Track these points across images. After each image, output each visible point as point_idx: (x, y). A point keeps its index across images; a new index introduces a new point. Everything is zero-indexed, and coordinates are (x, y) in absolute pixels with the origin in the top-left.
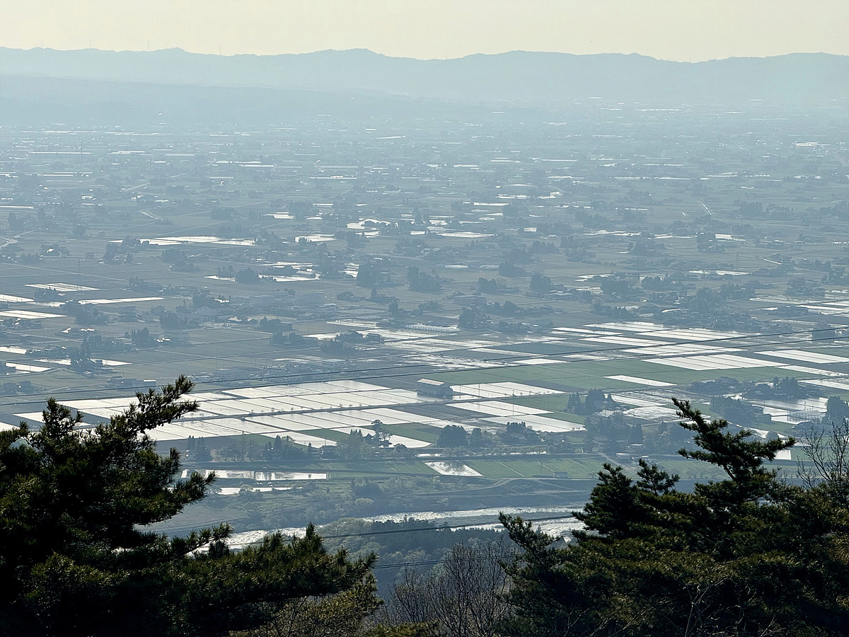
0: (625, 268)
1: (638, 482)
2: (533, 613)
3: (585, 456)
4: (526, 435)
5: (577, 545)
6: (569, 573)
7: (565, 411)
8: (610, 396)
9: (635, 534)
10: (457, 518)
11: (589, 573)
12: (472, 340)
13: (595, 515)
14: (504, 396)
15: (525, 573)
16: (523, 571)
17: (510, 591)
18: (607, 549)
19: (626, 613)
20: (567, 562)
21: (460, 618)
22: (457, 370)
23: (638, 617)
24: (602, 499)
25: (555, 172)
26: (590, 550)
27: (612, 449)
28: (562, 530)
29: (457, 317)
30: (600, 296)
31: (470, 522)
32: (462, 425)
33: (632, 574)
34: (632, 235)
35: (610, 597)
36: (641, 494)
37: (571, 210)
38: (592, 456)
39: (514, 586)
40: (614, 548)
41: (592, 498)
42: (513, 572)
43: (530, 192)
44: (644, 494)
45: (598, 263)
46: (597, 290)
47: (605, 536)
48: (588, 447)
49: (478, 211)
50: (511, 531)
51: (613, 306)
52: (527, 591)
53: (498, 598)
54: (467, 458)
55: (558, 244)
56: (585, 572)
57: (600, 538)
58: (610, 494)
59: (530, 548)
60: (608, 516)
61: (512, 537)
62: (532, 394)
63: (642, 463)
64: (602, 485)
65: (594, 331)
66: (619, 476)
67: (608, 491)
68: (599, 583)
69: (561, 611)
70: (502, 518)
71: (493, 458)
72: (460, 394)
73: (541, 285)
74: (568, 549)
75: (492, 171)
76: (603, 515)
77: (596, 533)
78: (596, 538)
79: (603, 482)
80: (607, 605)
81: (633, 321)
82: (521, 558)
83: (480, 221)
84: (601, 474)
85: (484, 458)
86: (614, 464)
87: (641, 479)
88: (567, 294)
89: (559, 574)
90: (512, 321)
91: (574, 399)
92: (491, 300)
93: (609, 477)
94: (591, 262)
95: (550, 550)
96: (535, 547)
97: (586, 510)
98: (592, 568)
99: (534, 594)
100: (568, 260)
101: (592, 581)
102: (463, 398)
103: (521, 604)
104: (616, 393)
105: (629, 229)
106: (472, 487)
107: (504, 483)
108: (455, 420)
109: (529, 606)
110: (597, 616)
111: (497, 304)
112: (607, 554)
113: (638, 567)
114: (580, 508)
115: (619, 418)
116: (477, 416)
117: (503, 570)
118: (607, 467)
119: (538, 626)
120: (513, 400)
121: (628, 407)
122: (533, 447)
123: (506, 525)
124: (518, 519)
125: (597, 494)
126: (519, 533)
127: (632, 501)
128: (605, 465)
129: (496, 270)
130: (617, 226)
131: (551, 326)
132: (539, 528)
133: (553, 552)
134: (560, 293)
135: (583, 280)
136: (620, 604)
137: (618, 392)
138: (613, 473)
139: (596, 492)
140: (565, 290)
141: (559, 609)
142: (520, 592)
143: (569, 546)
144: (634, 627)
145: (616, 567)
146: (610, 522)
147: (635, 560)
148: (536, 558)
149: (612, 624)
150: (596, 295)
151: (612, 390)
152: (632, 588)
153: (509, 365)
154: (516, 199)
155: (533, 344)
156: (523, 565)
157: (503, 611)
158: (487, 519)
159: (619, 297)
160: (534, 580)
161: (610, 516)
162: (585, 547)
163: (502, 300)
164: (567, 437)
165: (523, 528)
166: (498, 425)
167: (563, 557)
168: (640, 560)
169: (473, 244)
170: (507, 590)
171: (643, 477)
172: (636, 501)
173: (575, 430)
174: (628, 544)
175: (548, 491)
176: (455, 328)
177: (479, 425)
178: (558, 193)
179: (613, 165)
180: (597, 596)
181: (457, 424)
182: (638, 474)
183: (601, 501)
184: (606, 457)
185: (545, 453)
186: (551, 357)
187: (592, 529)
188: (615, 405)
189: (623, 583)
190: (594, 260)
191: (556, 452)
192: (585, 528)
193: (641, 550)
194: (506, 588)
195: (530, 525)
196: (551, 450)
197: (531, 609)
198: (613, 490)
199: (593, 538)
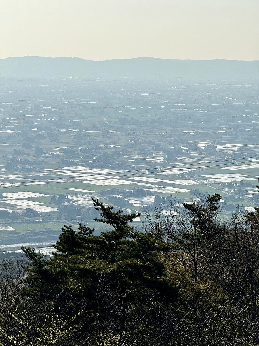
0: (73, 144)
1: (78, 232)
2: (35, 286)
3: (58, 221)
4: (34, 213)
5: (54, 258)
6: (50, 270)
7: (50, 203)
8: (68, 197)
9: (77, 253)
10: (6, 248)
12: (11, 175)
13: (60, 246)
14: (25, 197)
15: (32, 270)
16: (31, 269)
17: (26, 278)
18: (66, 259)
19: (73, 285)
20: (50, 265)
21: (6, 289)
22: (5, 187)
23: (78, 287)
24: (64, 239)
25: (44, 106)
26: (59, 260)
27: (69, 218)
28: (49, 251)
29: (5, 165)
30: (63, 156)
31: (11, 249)
32: (7, 209)
33: (76, 269)
34: (76, 131)
35: (67, 279)
36: (79, 237)
37: (51, 121)
38: (60, 221)
39: (27, 276)
40: (68, 259)
41: (59, 239)
42: (27, 270)
43: (34, 114)
44: (80, 237)
45: (62, 143)
46: (62, 154)
47: (65, 254)
48: (59, 218)
49: (13, 121)
50: (26, 253)
51: (68, 160)
52: (33, 278)
53: (21, 281)
54: (9, 223)
55: (46, 135)
56: (57, 269)
57: (63, 255)
58: (67, 237)
59: (34, 260)
60: (66, 246)
61: (27, 256)
62: (36, 196)
63: (80, 224)
64: (63, 233)
65: (61, 170)
66: (70, 230)
67: (66, 236)
68: (62, 273)
69: (47, 285)
70: (22, 248)
71: (20, 223)
72: (6, 197)
73: (39, 152)
74: (50, 260)
75: (18, 105)
76: (64, 245)
77: (61, 253)
78: (61, 255)
79: (64, 232)
80: (66, 282)
81: (77, 166)
82: (30, 264)
83: (14, 126)
84: (63, 229)
85: (16, 223)
86: (69, 224)
87: (79, 231)
88: (50, 155)
89: (46, 270)
90: (27, 167)
91: (53, 199)
92: (19, 158)
93: (66, 230)
94: (59, 142)
95: (42, 261)
96: (36, 259)
97: (57, 244)
98: (60, 267)
99: (36, 279)
100: (50, 141)
101: (60, 273)
102: (8, 198)
103: (31, 283)
104: (70, 195)
105: (74, 129)
106: (11, 235)
107: (25, 233)
108: (4, 208)
109: (34, 284)
110: (61, 287)
111: (21, 160)
112: (65, 262)
113: (78, 267)
114: (54, 242)
115: (71, 206)
116: (14, 206)
117: (23, 269)
118: (65, 226)
119: (38, 292)
120: (28, 199)
121: (75, 201)
122: (37, 218)
123: (24, 251)
124: (29, 248)
125: (61, 237)
126: (29, 254)
127: (75, 240)
128: (65, 225)
129: (20, 146)
130: (70, 127)
131: (44, 168)
132: (40, 251)
133: (44, 261)
134: (47, 155)
135: (56, 150)
136: (71, 282)
137: (72, 195)
138: (68, 228)
139: (61, 236)
140: (49, 154)
141: (46, 284)
142: (30, 278)
143: (50, 258)
144: (77, 291)
145: (69, 267)
146: (67, 248)
147: (77, 264)
148: (37, 264)
149: (68, 290)
150: (62, 156)
151: (69, 194)
152: (76, 275)
153: (26, 185)
154: (29, 117)
155: (36, 176)
156: (31, 267)
157: (23, 286)
158: (17, 248)
159: (71, 156)
160: (36, 273)
161: (67, 246)
162: (57, 259)
163: (23, 158)
164: (50, 213)
165: (31, 252)
166: (22, 209)
167: (48, 263)
168: (79, 263)
169: (11, 135)
170: (25, 277)
171: (80, 230)
172: (77, 240)
173: (54, 211)
174: (74, 257)
175: (43, 236)
176: (4, 170)
177: (14, 209)
178: (45, 114)
179: (68, 103)
180: (62, 279)
181: (5, 209)
182: (78, 228)
183: (63, 240)
184: (67, 221)
185: (41, 220)
186: (43, 181)
187: (60, 251)
188: (70, 200)
189: (72, 273)
190: (61, 141)
191: (46, 220)
192: (57, 251)
193: (79, 259)
194: (25, 276)
195: (34, 251)
196: (44, 219)
198: (68, 235)
199: (60, 255)
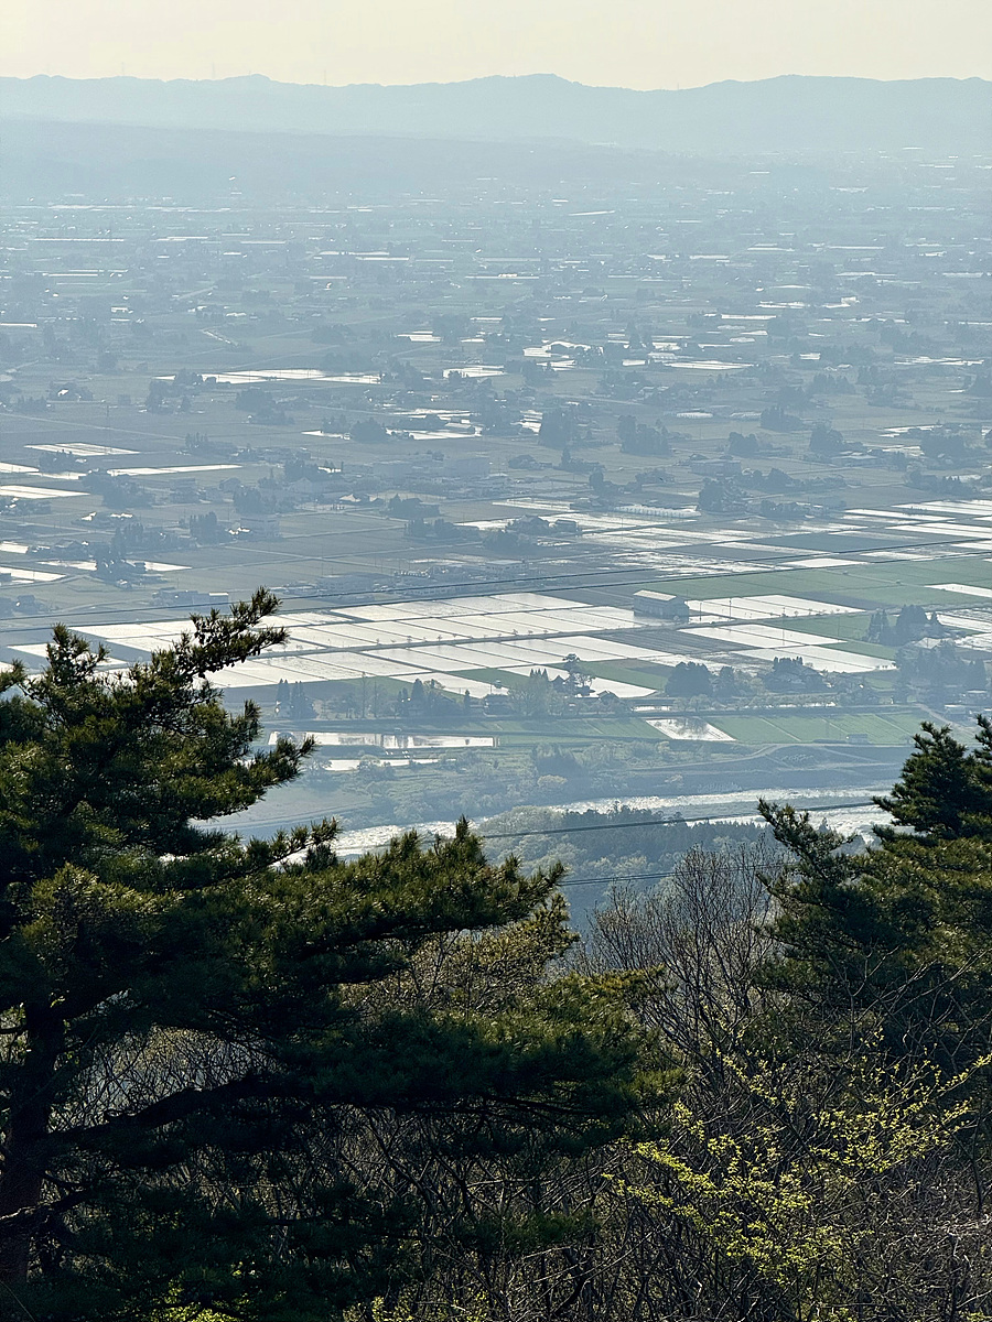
0: (961, 416)
1: (976, 752)
2: (810, 954)
3: (896, 709)
4: (802, 677)
5: (881, 848)
6: (867, 893)
7: (865, 639)
8: (934, 616)
9: (970, 832)
10: (697, 807)
11: (899, 892)
12: (719, 529)
13: (908, 802)
14: (770, 617)
15: (798, 893)
16: (795, 889)
17: (776, 920)
18: (927, 854)
19: (956, 954)
20: (865, 875)
21: (699, 962)
22: (695, 577)
23: (972, 960)
24: (919, 777)
25: (849, 266)
26: (900, 856)
27: (936, 701)
28: (859, 824)
29: (696, 494)
30: (919, 460)
31: (715, 812)
32: (705, 662)
33: (967, 894)
34: (970, 363)
35: (932, 929)
36: (980, 769)
37: (873, 325)
38: (904, 709)
39: (781, 915)
40: (938, 854)
41: (904, 776)
42: (780, 890)
43: (807, 297)
44: (985, 769)
45: (916, 408)
46: (915, 451)
47: (924, 835)
48: (901, 695)
49: (728, 327)
50: (778, 828)
51: (939, 474)
52: (802, 920)
53: (757, 930)
54: (712, 713)
55: (852, 379)
56: (893, 891)
57: (917, 838)
58: (932, 769)
59: (807, 853)
60: (929, 804)
61: (778, 837)
62: (813, 613)
63: (982, 722)
64: (919, 756)
65: (909, 514)
66: (946, 742)
67: (929, 765)
68: (915, 908)
69: (856, 950)
70: (763, 808)
71: (750, 713)
72: (700, 614)
73: (826, 444)
74: (867, 855)
75: (749, 265)
76: (921, 802)
77: (909, 830)
78: (910, 838)
79: (921, 752)
80: (927, 942)
81: (971, 500)
82: (793, 870)
83: (732, 343)
84: (917, 738)
85: (737, 713)
86: (938, 722)
87: (980, 747)
88: (868, 457)
89: (850, 894)
90: (780, 499)
91: (878, 622)
92: (747, 466)
93: (930, 744)
94: (906, 407)
95: (837, 858)
96: (814, 852)
97: (894, 794)
98: (904, 884)
99: (813, 926)
100: (870, 404)
101: (903, 905)
102: (705, 619)
103: (793, 939)
104: (944, 611)
105: (963, 355)
106: (719, 758)
107: (768, 752)
108: (691, 654)
109: (805, 943)
110: (911, 959)
111: (758, 473)
112: (926, 863)
113: (974, 884)
114: (887, 789)
115: (948, 650)
116: (727, 647)
117: (764, 888)
118: (927, 728)
119: (821, 975)
120: (783, 623)
121: (963, 633)
122: (815, 695)
123: (769, 818)
124: (789, 808)
125: (912, 770)
126: (790, 831)
127: (965, 782)
128: (924, 725)
129: (757, 420)
130: (945, 350)
131: (843, 507)
132: (824, 822)
133: (843, 859)
134: (857, 456)
135: (892, 436)
136: (947, 941)
137: (951, 610)
138: (937, 736)
139: (910, 767)
140: (864, 451)
141: (851, 947)
142: (791, 921)
143: (869, 850)
144: (969, 976)
145: (940, 884)
146: (932, 813)
147: (970, 872)
148: (817, 869)
149: (936, 970)
150: (913, 459)
151: (938, 607)
152: (966, 916)
153: (777, 568)
154: (789, 309)
155: (813, 535)
156: (794, 882)
157: (766, 951)
158: (740, 808)
159: (949, 461)
160: (813, 903)
161: (932, 804)
162: (892, 851)
163: (765, 467)
164: (867, 679)
165: (796, 823)
166: (759, 661)
167: (859, 868)
168: (978, 871)
169: (721, 380)
170: (770, 918)
171: (984, 742)
172: (973, 781)
173: (881, 668)
174: (959, 847)
175: (838, 765)
176: (692, 511)
177: (730, 662)
178: (853, 299)
179: (940, 254)
180: (913, 928)
181: (696, 661)
182: (977, 738)
183: (918, 781)
184: (929, 710)
185: (833, 704)
186: (841, 555)
187: (904, 823)
188: (942, 631)
189: (951, 908)
190: (910, 403)
191: (852, 704)
192: (893, 823)
193: (979, 856)
194: (770, 915)
195: (806, 818)
196: (843, 701)
197: (807, 948)
198: (938, 763)
199: (905, 837)
